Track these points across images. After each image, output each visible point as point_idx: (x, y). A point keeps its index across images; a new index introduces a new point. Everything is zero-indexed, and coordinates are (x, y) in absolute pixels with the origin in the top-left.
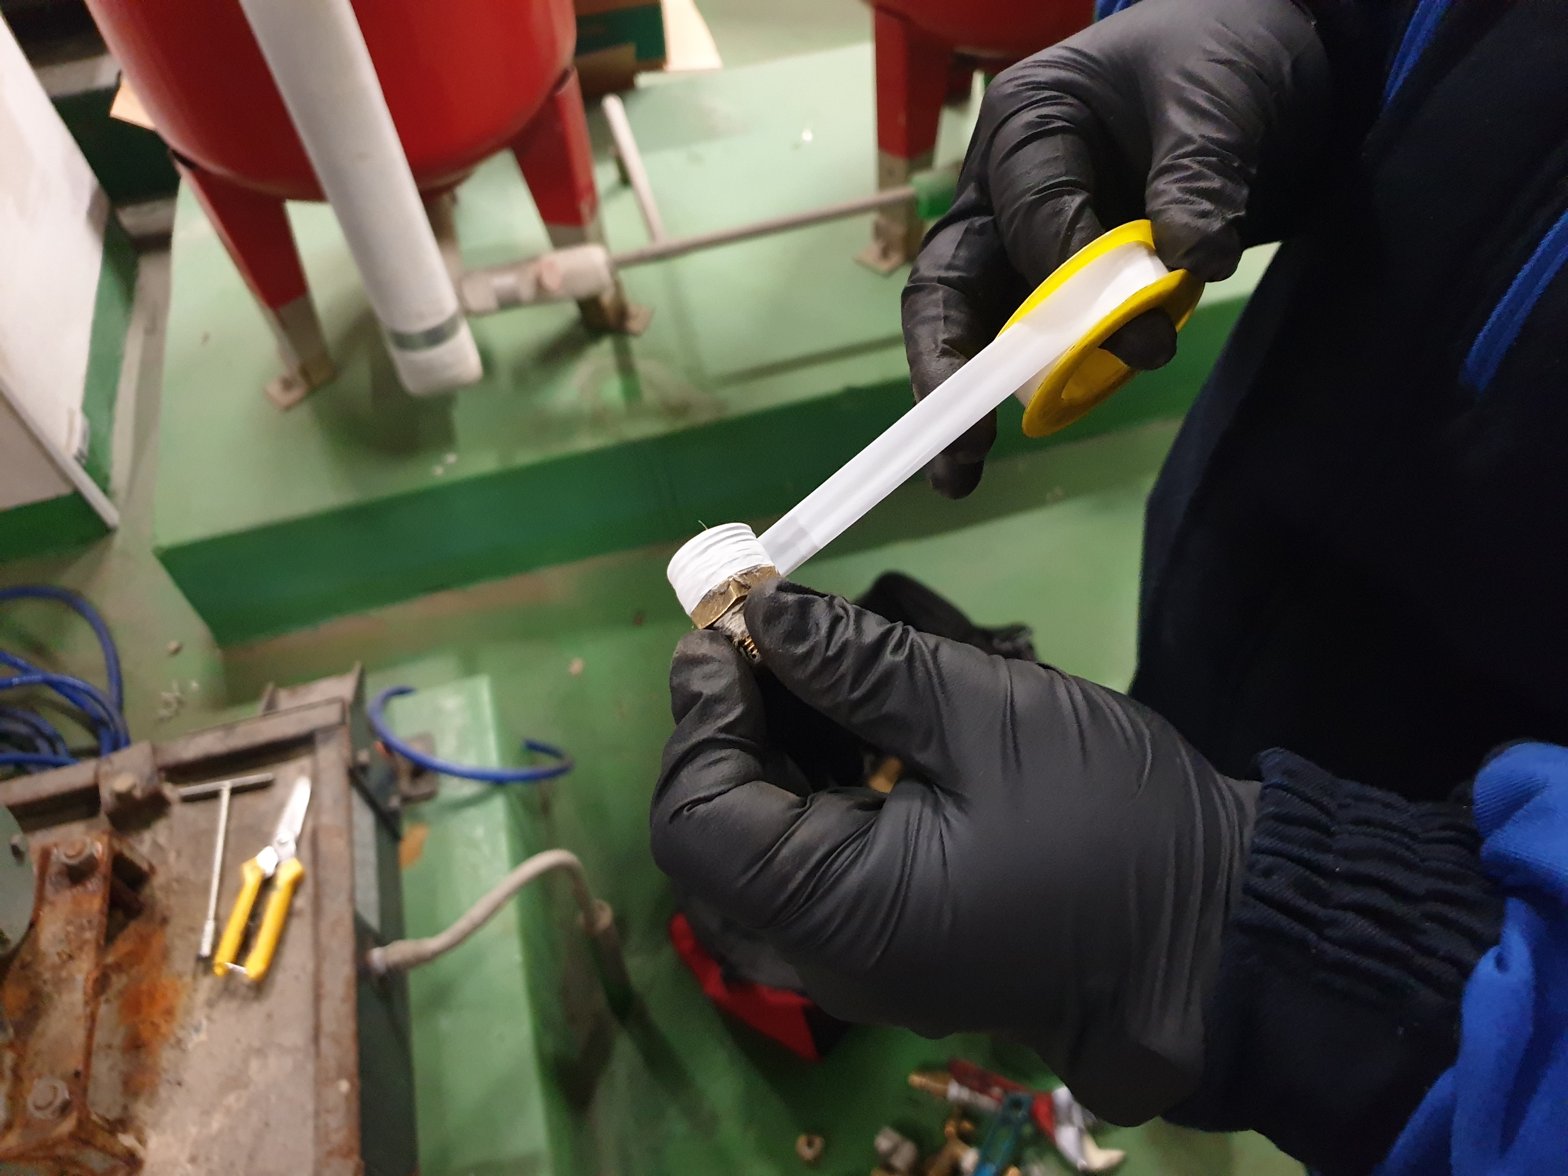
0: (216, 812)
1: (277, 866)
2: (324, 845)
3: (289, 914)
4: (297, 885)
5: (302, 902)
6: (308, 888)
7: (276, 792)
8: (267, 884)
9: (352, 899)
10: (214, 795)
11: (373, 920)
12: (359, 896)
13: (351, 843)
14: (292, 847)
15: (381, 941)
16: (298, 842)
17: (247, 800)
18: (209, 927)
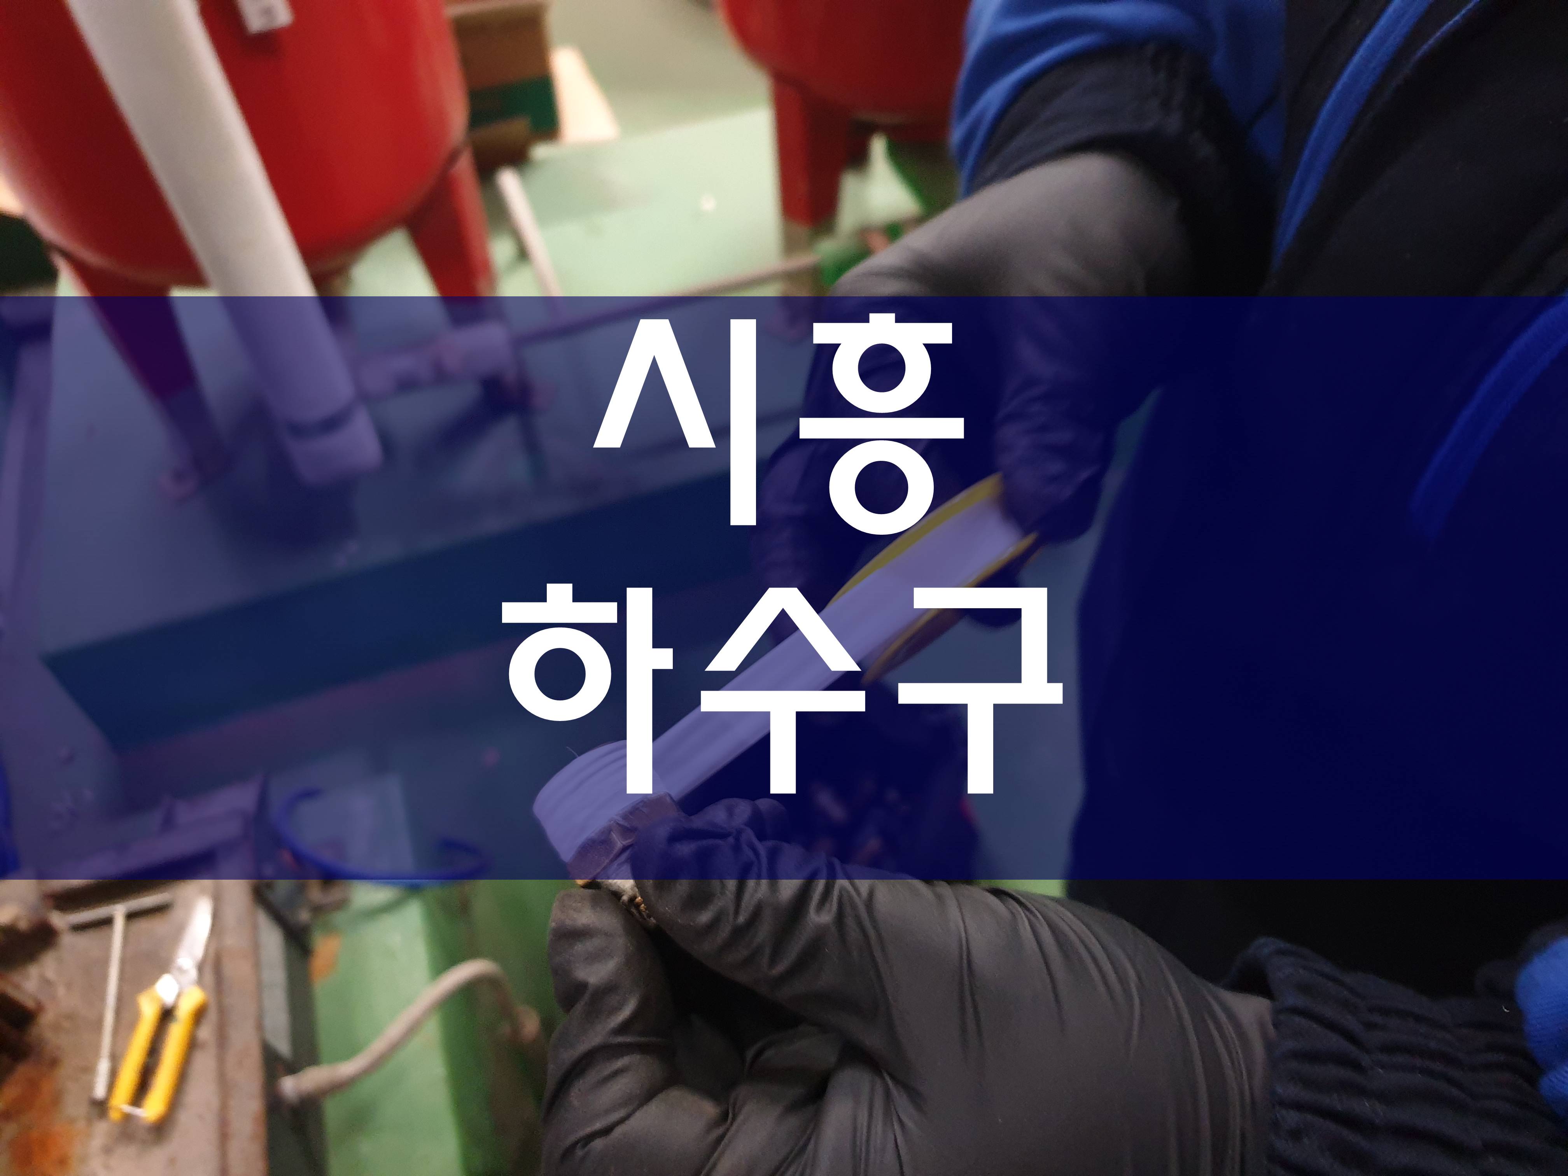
0: (109, 940)
1: (179, 996)
2: (230, 969)
3: (192, 1045)
4: (199, 1015)
5: (206, 1033)
6: (212, 1016)
7: (176, 914)
8: (167, 1015)
9: (260, 1026)
10: (108, 922)
11: (283, 1046)
12: (268, 1022)
13: (257, 965)
14: (193, 973)
15: (293, 1068)
16: (200, 968)
17: (143, 925)
18: (103, 1067)
